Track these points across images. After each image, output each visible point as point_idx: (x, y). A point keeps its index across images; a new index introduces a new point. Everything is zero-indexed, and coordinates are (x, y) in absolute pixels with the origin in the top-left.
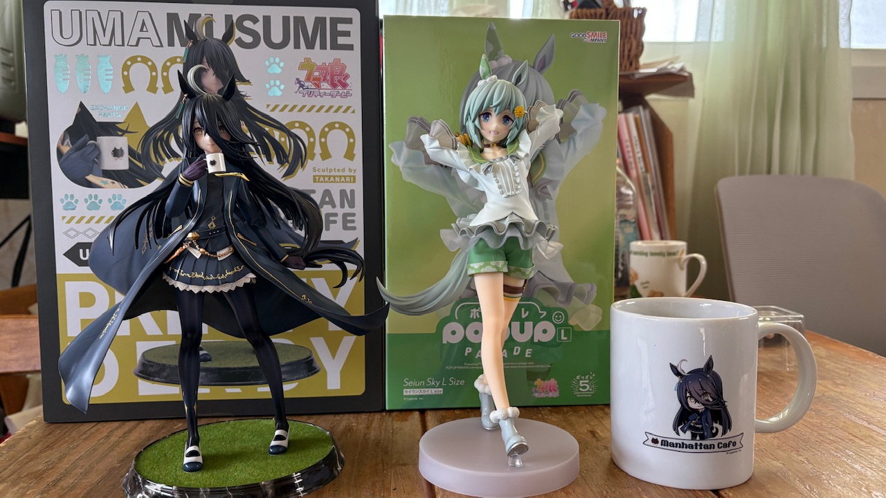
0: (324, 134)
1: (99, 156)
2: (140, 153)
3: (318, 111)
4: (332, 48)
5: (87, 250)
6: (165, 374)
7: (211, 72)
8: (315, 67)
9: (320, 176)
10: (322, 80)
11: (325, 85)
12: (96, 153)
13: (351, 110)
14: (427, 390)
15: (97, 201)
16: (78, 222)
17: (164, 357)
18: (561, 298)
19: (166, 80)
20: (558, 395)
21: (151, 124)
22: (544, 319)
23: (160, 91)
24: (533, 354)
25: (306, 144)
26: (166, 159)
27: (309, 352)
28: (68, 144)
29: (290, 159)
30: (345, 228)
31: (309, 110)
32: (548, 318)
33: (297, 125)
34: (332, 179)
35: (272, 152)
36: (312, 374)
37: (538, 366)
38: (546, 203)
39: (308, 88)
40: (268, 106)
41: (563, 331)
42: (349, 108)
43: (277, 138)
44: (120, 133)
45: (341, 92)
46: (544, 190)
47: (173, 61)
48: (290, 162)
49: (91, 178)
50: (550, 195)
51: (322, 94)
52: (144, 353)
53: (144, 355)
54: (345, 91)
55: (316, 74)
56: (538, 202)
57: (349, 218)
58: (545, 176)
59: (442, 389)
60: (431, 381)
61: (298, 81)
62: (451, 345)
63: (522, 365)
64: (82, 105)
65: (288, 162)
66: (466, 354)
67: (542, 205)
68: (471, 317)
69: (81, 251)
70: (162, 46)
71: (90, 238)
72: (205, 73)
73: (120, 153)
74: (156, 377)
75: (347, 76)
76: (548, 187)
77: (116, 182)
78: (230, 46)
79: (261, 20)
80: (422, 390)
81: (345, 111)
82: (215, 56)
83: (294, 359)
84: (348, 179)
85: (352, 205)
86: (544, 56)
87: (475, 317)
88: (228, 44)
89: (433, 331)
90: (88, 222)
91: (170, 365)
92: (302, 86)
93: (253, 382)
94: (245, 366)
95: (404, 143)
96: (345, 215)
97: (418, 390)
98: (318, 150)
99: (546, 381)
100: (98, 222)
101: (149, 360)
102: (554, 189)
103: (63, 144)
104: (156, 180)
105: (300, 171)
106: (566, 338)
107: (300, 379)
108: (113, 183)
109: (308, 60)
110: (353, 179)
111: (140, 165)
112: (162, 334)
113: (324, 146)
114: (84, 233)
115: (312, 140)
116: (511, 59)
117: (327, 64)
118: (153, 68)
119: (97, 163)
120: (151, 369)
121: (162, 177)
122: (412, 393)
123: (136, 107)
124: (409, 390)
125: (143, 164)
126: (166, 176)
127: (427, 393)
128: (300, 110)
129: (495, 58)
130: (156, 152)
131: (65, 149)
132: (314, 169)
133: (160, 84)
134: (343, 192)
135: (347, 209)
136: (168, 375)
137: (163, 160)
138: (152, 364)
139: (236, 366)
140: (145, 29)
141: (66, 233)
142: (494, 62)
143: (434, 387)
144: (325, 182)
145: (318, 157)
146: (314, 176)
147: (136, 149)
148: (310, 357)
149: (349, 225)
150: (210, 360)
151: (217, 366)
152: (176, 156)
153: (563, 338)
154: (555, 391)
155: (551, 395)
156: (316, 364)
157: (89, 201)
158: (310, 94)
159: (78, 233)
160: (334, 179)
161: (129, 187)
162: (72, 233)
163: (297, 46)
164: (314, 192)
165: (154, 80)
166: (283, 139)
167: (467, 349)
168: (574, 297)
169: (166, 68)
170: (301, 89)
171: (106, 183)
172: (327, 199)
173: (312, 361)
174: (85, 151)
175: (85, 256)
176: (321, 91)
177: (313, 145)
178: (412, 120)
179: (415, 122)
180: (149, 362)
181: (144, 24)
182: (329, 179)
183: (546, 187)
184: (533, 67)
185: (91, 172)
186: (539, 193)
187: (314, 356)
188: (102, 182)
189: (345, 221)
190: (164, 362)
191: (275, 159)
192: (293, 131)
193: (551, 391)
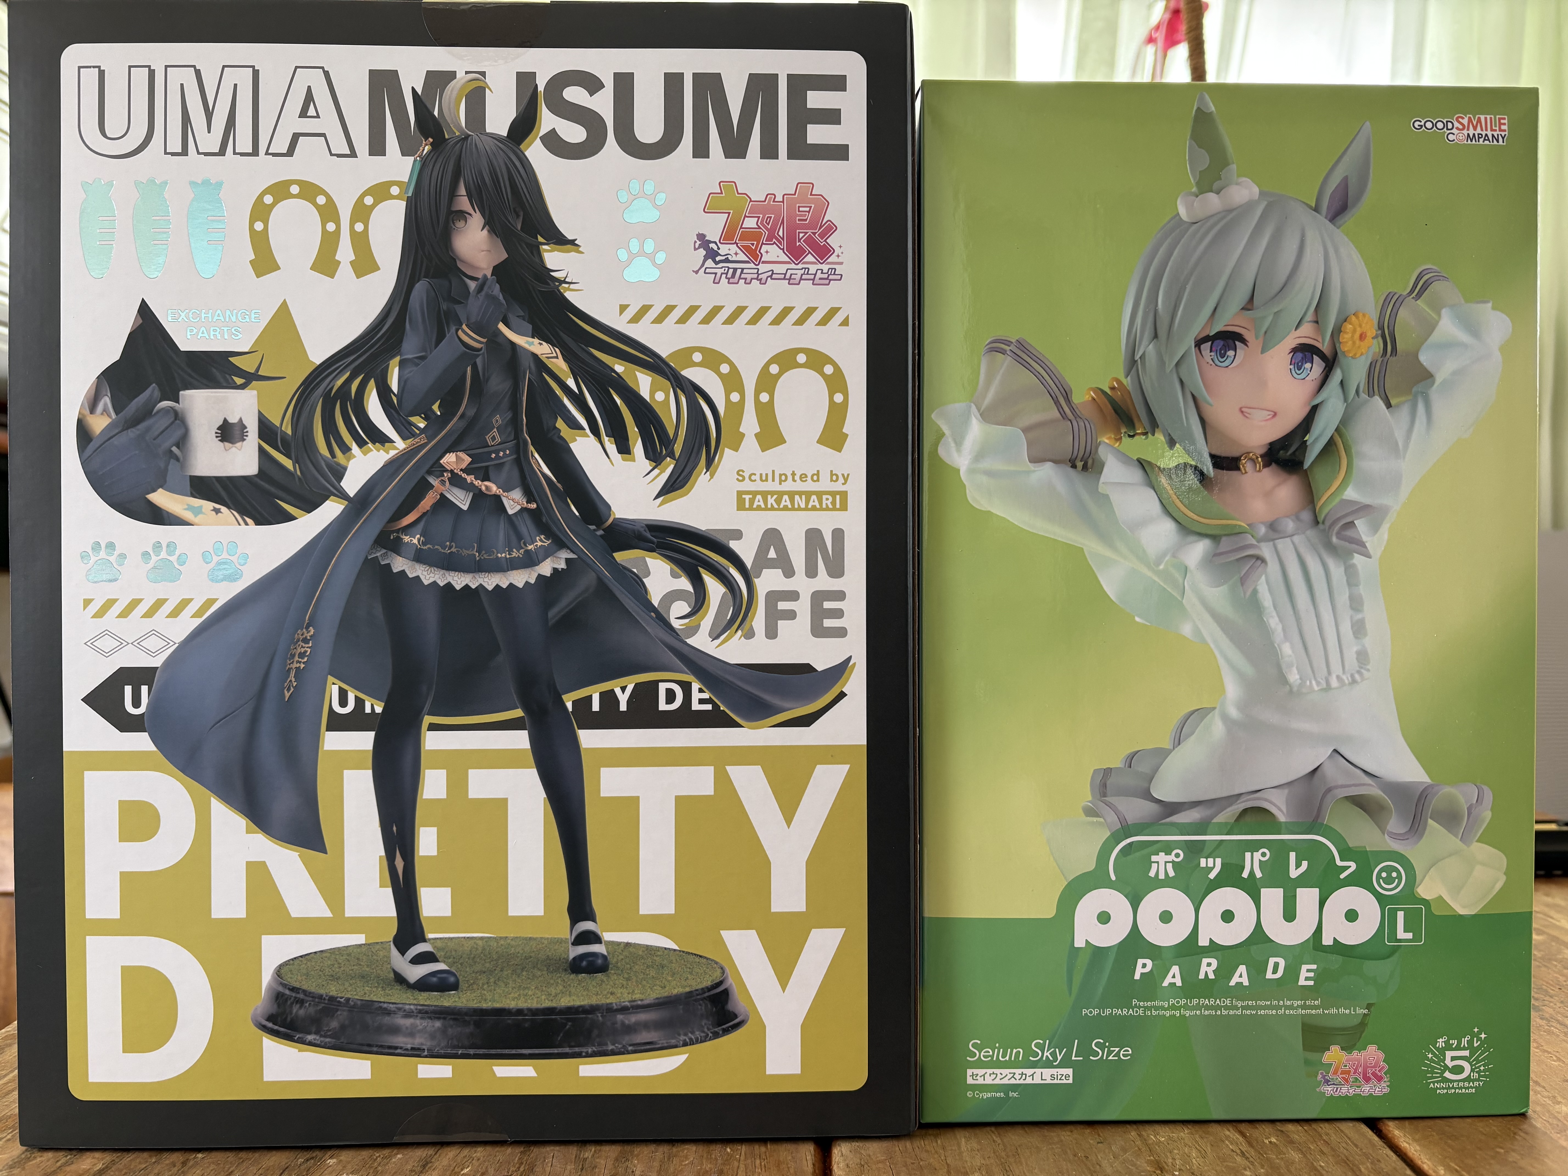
0: (766, 382)
1: (183, 441)
2: (289, 432)
3: (754, 321)
4: (791, 156)
5: (144, 689)
6: (334, 1024)
7: (476, 220)
8: (748, 206)
9: (754, 493)
10: (764, 239)
11: (772, 252)
12: (178, 434)
13: (839, 317)
14: (1029, 1072)
15: (173, 558)
16: (124, 614)
17: (334, 978)
18: (1395, 824)
19: (361, 242)
20: (1386, 1090)
21: (318, 354)
22: (1351, 881)
23: (345, 270)
24: (1320, 977)
25: (721, 409)
26: (355, 448)
27: (719, 971)
28: (105, 411)
29: (678, 448)
30: (818, 631)
31: (730, 320)
32: (1361, 880)
33: (697, 357)
34: (786, 501)
35: (632, 430)
36: (726, 1031)
37: (1334, 1011)
38: (1353, 566)
39: (727, 261)
40: (623, 308)
41: (1400, 915)
42: (833, 311)
43: (645, 392)
44: (239, 381)
45: (813, 269)
46: (1349, 533)
47: (380, 192)
48: (677, 455)
49: (161, 498)
50: (1362, 544)
51: (764, 276)
52: (281, 967)
53: (279, 972)
54: (825, 267)
55: (750, 223)
56: (1331, 563)
57: (827, 605)
58: (1351, 493)
59: (1070, 1071)
60: (1042, 1047)
61: (703, 241)
62: (1097, 953)
63: (1291, 1007)
64: (144, 310)
65: (672, 455)
66: (1137, 976)
67: (1342, 569)
68: (1152, 874)
69: (128, 690)
70: (353, 154)
71: (153, 654)
72: (459, 224)
73: (237, 432)
74: (310, 1033)
75: (831, 229)
76: (1361, 525)
77: (224, 509)
78: (527, 153)
79: (609, 83)
80: (1018, 1071)
81: (824, 322)
82: (487, 179)
83: (676, 988)
84: (827, 501)
85: (836, 570)
86: (1345, 181)
87: (1162, 876)
88: (522, 147)
89: (1048, 911)
90: (150, 614)
91: (348, 1000)
92: (712, 254)
93: (567, 1050)
94: (547, 1004)
95: (974, 407)
96: (818, 597)
97: (1005, 1071)
98: (750, 424)
99: (1355, 1053)
100: (175, 613)
101: (297, 985)
102: (1375, 528)
103: (92, 410)
104: (328, 503)
105: (702, 481)
106: (1409, 936)
107: (692, 1043)
108: (217, 511)
109: (728, 186)
110: (841, 501)
111: (288, 463)
112: (329, 914)
113: (766, 413)
114: (138, 643)
115: (735, 397)
116: (1256, 190)
117: (779, 198)
118: (329, 212)
119: (178, 459)
120: (299, 1012)
121: (342, 495)
122: (989, 1080)
123: (284, 312)
124: (981, 1072)
125: (296, 461)
126: (352, 493)
127: (1029, 1081)
128: (706, 320)
129: (1216, 186)
130: (330, 429)
131: (99, 423)
132: (740, 476)
133: (345, 253)
134: (813, 537)
135: (824, 582)
136: (343, 1027)
137: (346, 449)
138: (301, 996)
139: (522, 1004)
140: (311, 112)
141: (91, 644)
142: (1212, 196)
143: (1048, 1064)
144: (766, 509)
145: (750, 443)
146: (740, 494)
147: (278, 425)
148: (721, 983)
149: (828, 623)
150: (455, 987)
151: (474, 1004)
152: (380, 439)
153: (1401, 934)
154: (1380, 1079)
155: (1366, 1089)
156: (738, 1003)
157: (154, 558)
158: (733, 277)
159: (122, 644)
160: (792, 501)
161: (258, 523)
162: (107, 644)
163: (701, 150)
164: (737, 535)
165: (329, 242)
166: (660, 396)
167: (1140, 962)
168: (1430, 821)
169: (361, 213)
170: (710, 263)
171: (197, 511)
172: (772, 554)
173: (725, 995)
174: (148, 429)
175: (136, 703)
176: (763, 268)
177: (737, 409)
178: (997, 347)
179: (1003, 352)
180: (293, 989)
181: (309, 98)
182: (778, 501)
183: (1353, 522)
184: (1316, 209)
185: (161, 482)
186: (1334, 539)
187: (731, 981)
188: (190, 508)
189: (818, 614)
190: (333, 990)
191: (638, 448)
192: (689, 373)
193: (1367, 1080)
